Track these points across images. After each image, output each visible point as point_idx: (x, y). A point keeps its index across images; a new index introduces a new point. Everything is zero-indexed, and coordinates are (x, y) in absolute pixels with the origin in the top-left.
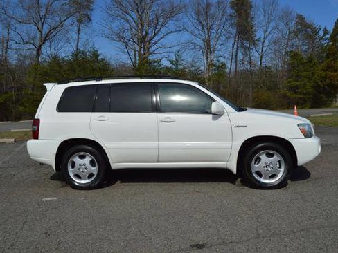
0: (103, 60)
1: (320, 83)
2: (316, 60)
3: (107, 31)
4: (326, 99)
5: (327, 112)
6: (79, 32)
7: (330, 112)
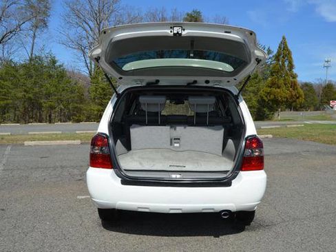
0: (60, 66)
1: (265, 98)
2: (260, 76)
3: (64, 38)
4: (268, 113)
5: (276, 125)
6: (34, 37)
7: (278, 125)
